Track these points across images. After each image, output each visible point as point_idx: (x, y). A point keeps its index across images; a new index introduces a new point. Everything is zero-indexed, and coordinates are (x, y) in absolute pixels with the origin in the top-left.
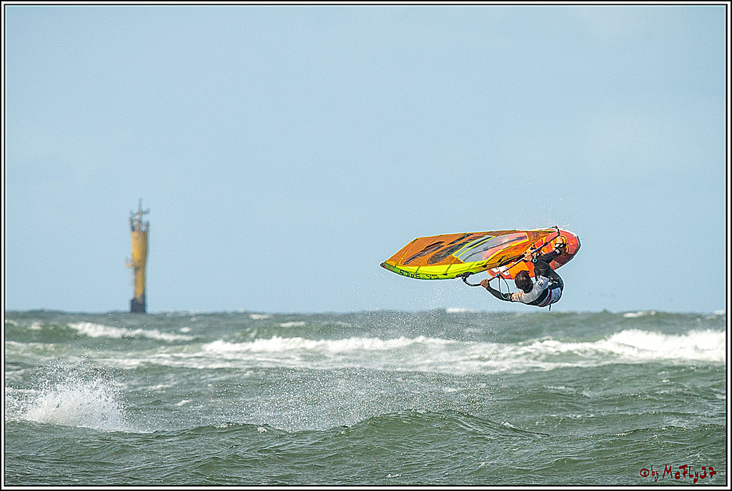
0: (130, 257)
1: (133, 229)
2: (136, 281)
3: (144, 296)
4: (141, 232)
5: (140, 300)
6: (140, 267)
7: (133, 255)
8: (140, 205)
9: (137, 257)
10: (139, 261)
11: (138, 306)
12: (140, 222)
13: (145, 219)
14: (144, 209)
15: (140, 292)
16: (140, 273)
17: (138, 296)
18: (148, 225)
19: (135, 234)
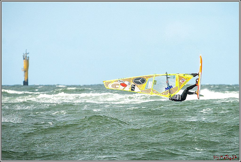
0: (23, 68)
1: (24, 59)
2: (25, 75)
3: (27, 80)
4: (27, 60)
5: (26, 81)
6: (26, 71)
7: (24, 67)
8: (26, 51)
9: (25, 68)
10: (26, 69)
11: (26, 83)
12: (26, 57)
13: (28, 56)
14: (27, 52)
15: (26, 79)
16: (26, 72)
17: (26, 80)
18: (28, 57)
19: (25, 60)
